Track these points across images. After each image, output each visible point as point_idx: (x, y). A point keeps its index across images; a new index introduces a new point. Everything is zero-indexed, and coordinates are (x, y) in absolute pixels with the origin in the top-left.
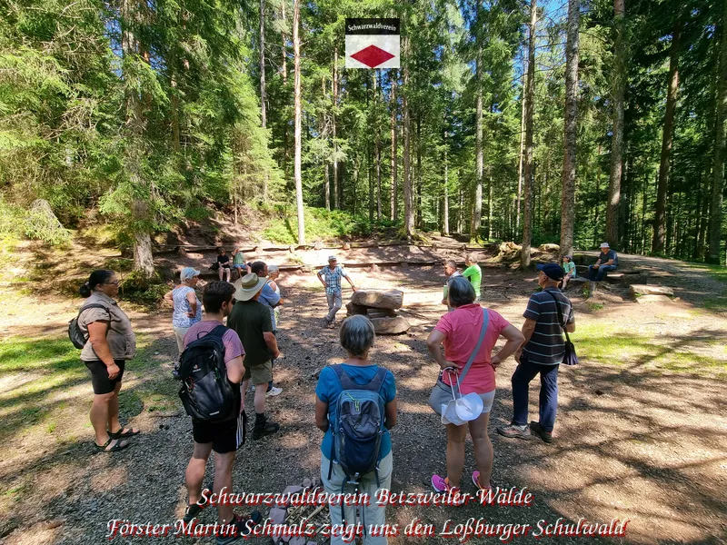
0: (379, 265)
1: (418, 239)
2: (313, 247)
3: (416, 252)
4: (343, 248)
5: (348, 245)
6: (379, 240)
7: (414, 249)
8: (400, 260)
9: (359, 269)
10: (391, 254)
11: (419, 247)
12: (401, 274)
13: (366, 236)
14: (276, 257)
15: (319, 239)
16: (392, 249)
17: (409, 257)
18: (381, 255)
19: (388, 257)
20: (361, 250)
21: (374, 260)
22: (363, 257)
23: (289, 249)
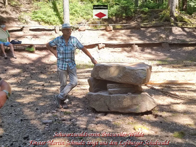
0: (139, 45)
1: (182, 20)
2: (77, 29)
3: (179, 33)
4: (106, 30)
5: (111, 27)
6: (142, 22)
7: (177, 30)
8: (161, 41)
9: (120, 49)
10: (153, 35)
11: (183, 28)
12: (162, 54)
13: (129, 18)
14: (41, 37)
15: (84, 21)
16: (154, 30)
17: (171, 38)
18: (142, 36)
19: (149, 38)
20: (123, 31)
21: (135, 40)
22: (125, 38)
23: (54, 30)
